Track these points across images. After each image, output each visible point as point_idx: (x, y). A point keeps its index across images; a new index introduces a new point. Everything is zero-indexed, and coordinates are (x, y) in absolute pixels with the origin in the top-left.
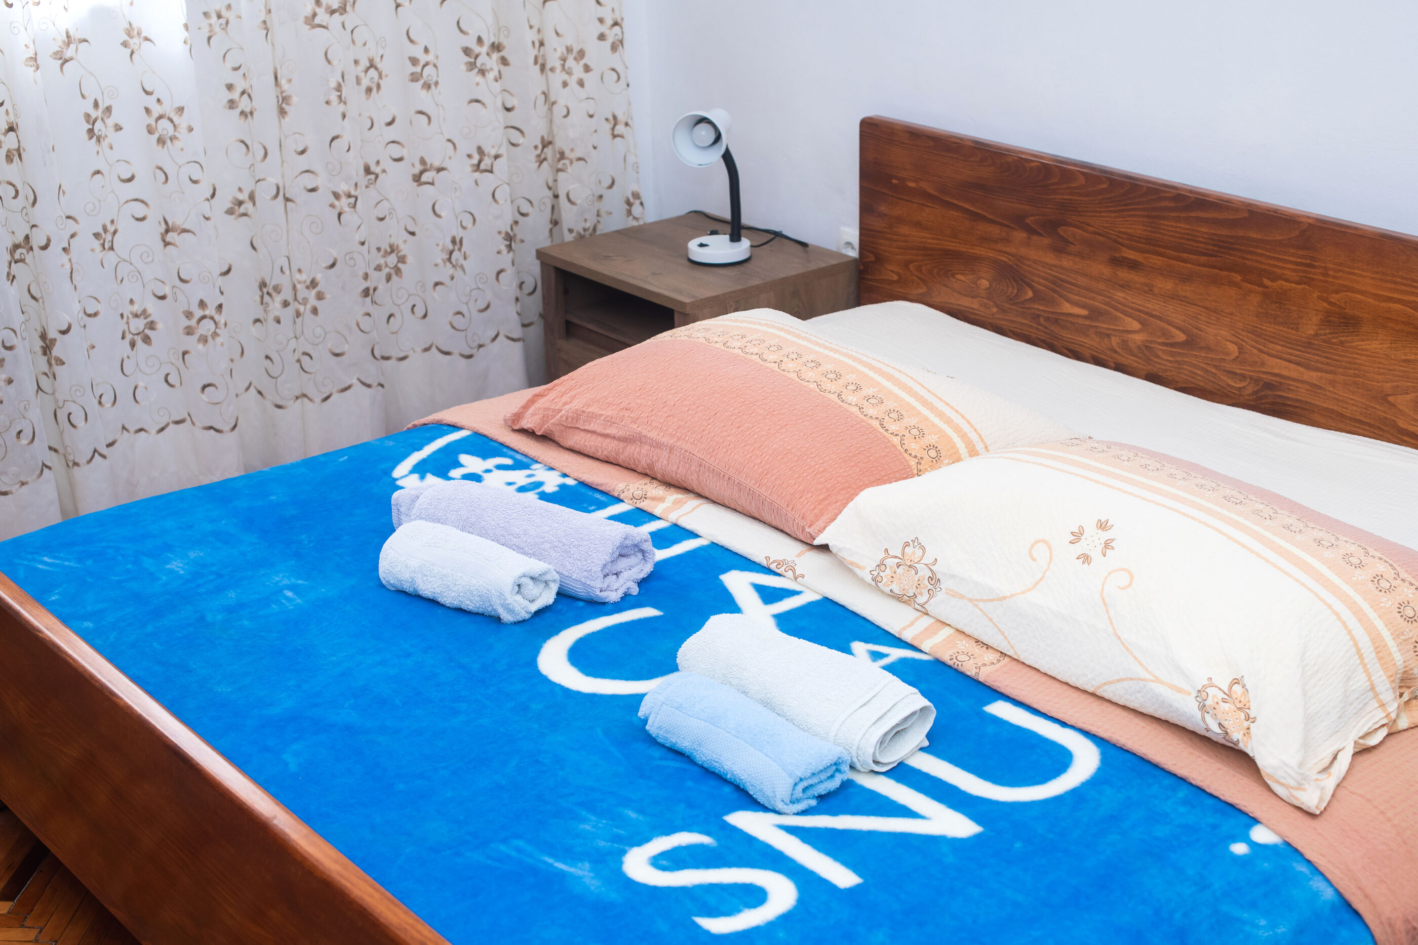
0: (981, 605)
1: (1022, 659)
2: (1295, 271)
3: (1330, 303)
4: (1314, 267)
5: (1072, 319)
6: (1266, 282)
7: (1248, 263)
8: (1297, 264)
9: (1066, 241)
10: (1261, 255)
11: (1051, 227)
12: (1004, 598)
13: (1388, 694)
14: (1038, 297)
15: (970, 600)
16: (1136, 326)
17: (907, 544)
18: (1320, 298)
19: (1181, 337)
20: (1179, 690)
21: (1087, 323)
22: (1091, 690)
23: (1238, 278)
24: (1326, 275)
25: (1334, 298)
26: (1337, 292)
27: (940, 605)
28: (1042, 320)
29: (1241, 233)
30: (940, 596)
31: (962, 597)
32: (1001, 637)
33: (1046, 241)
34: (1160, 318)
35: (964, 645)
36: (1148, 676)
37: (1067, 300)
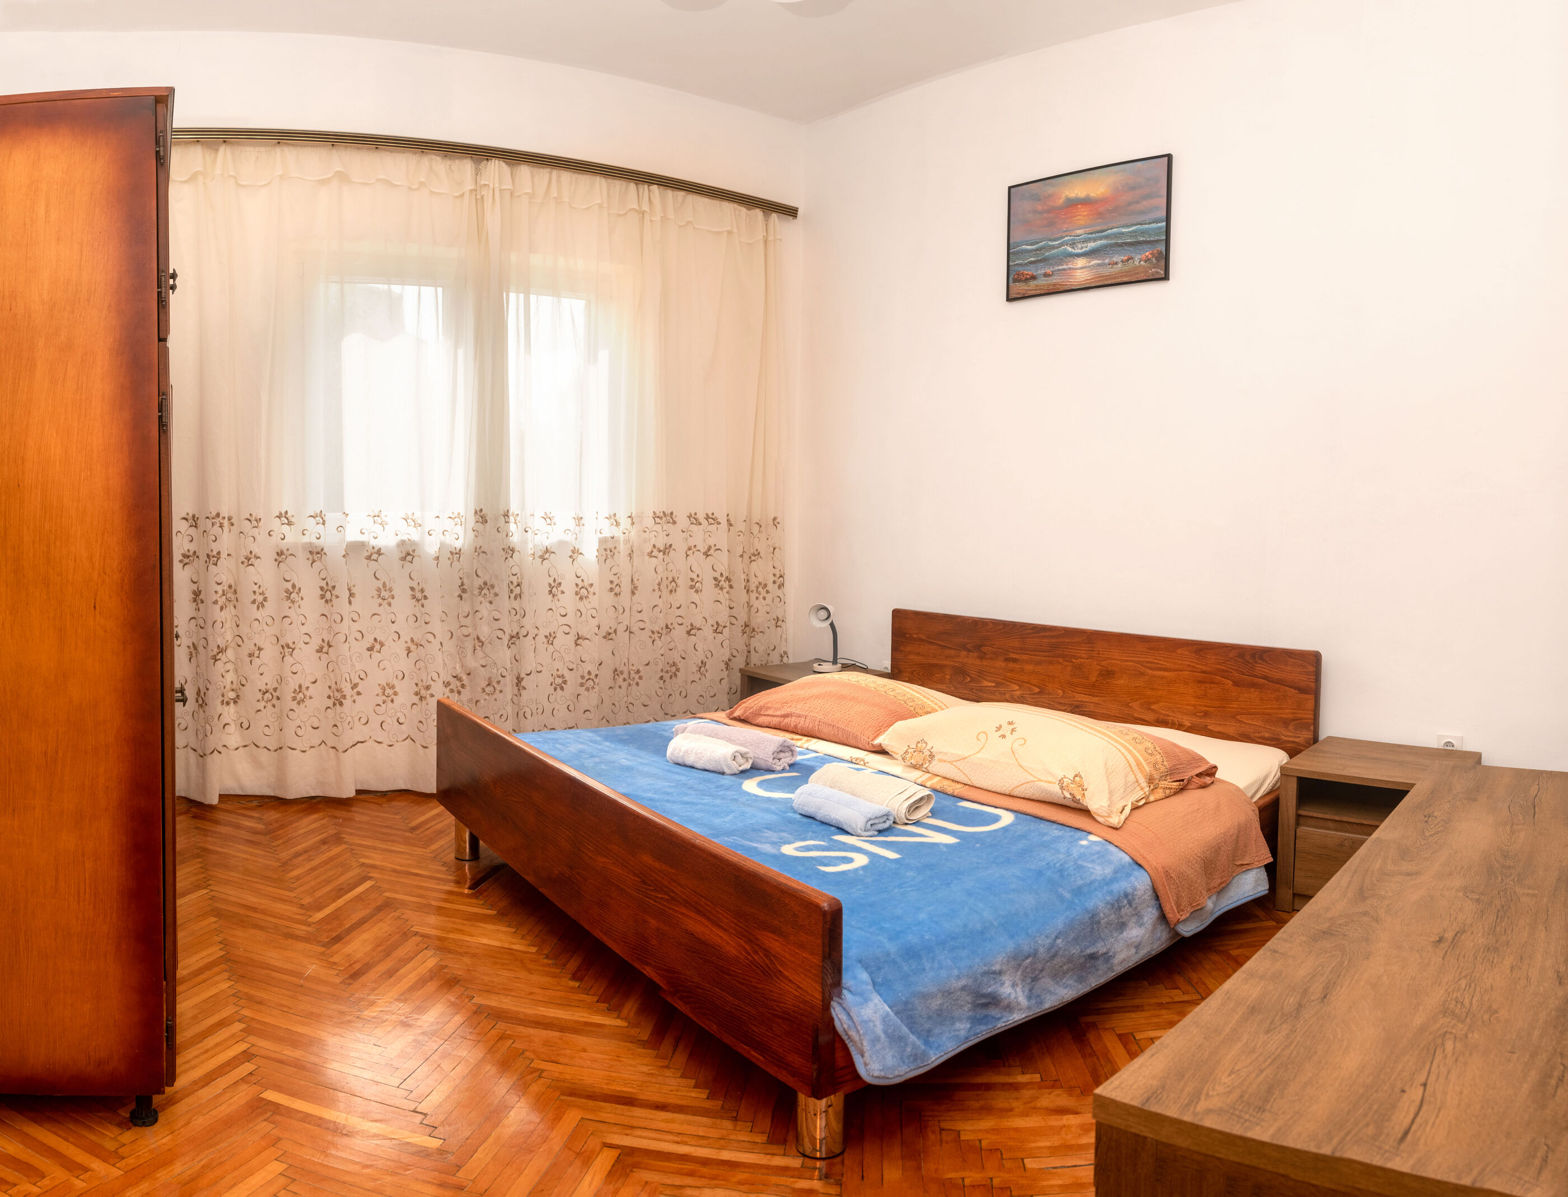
0: (954, 763)
1: (975, 784)
2: (1086, 654)
3: (1102, 666)
4: (1093, 651)
5: (987, 688)
6: (1074, 660)
7: (1065, 653)
8: (1086, 651)
9: (985, 653)
10: (1071, 649)
11: (978, 648)
12: (965, 758)
13: (1144, 784)
14: (972, 680)
15: (949, 762)
16: (1017, 687)
17: (918, 742)
18: (1098, 664)
19: (1037, 690)
20: (1050, 782)
21: (995, 689)
22: (1007, 792)
23: (1061, 660)
24: (1099, 654)
25: (1103, 663)
26: (1104, 661)
27: (935, 767)
28: (974, 690)
29: (1061, 640)
30: (934, 762)
31: (945, 761)
32: (964, 776)
33: (976, 654)
34: (1028, 683)
35: (946, 783)
36: (1035, 779)
37: (986, 680)
